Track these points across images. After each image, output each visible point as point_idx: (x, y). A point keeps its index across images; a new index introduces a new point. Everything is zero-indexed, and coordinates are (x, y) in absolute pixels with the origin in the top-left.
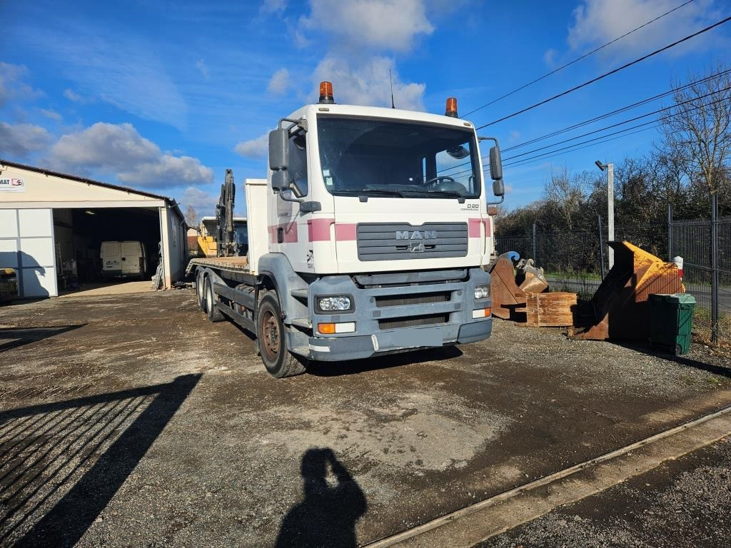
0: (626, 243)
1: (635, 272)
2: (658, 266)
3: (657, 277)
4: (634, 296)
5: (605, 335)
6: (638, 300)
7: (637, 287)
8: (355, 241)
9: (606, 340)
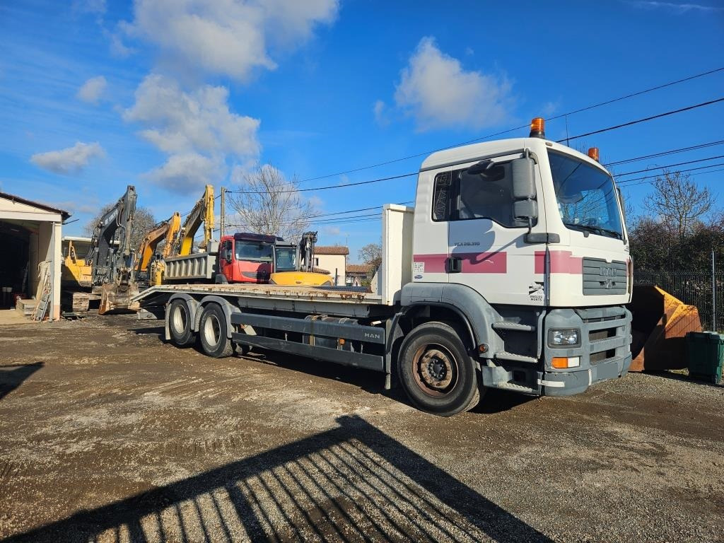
0: (656, 287)
1: (665, 312)
2: (682, 308)
3: (682, 317)
4: (664, 333)
5: (642, 368)
6: (667, 337)
7: (666, 326)
8: (581, 275)
9: (643, 372)
